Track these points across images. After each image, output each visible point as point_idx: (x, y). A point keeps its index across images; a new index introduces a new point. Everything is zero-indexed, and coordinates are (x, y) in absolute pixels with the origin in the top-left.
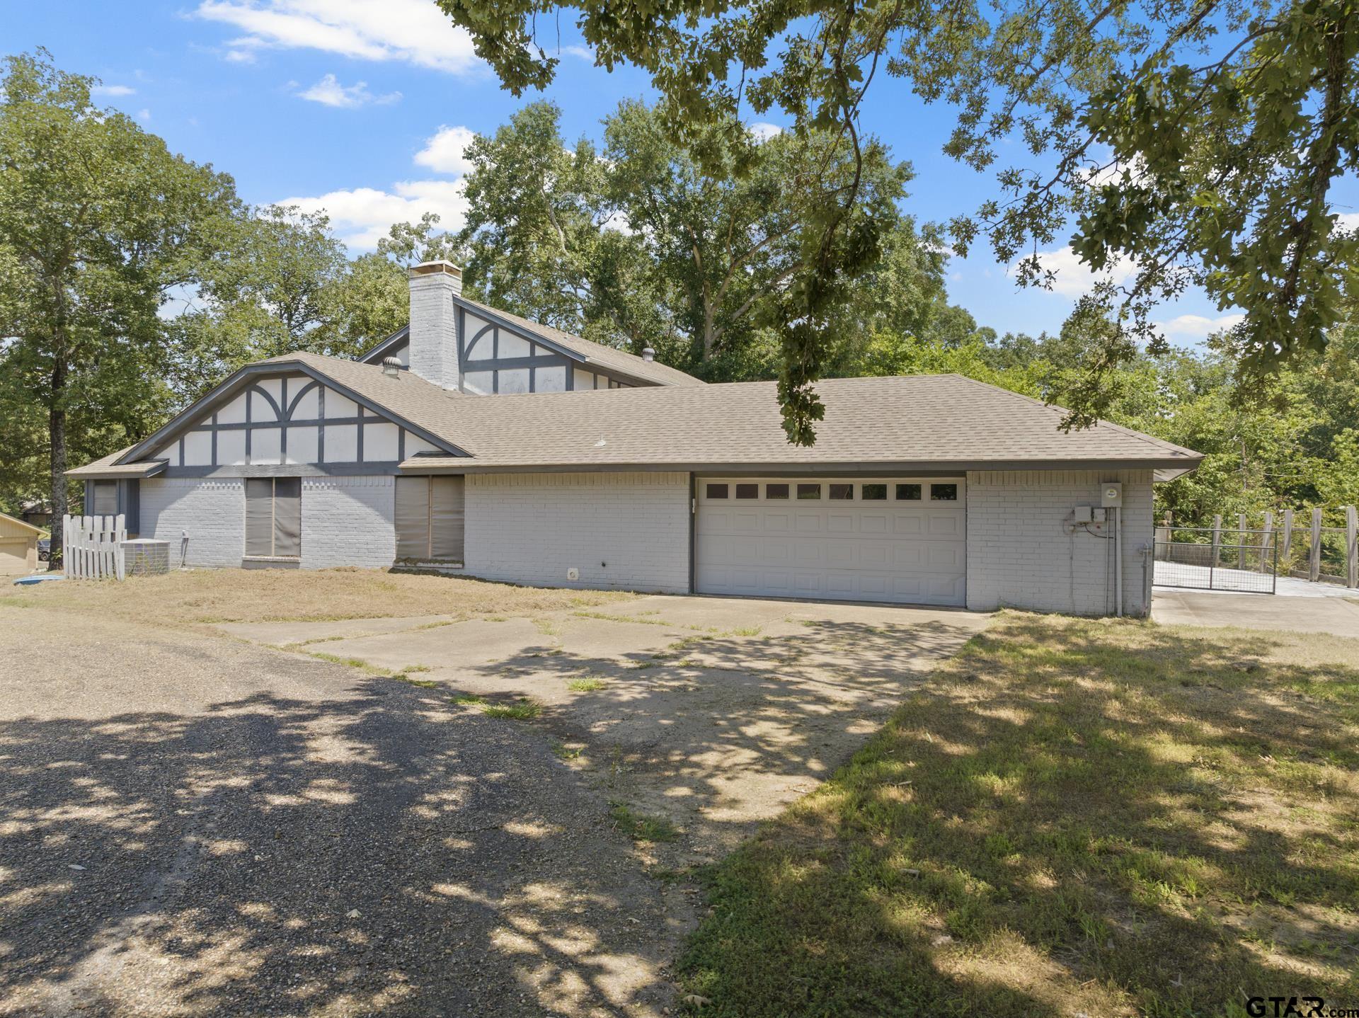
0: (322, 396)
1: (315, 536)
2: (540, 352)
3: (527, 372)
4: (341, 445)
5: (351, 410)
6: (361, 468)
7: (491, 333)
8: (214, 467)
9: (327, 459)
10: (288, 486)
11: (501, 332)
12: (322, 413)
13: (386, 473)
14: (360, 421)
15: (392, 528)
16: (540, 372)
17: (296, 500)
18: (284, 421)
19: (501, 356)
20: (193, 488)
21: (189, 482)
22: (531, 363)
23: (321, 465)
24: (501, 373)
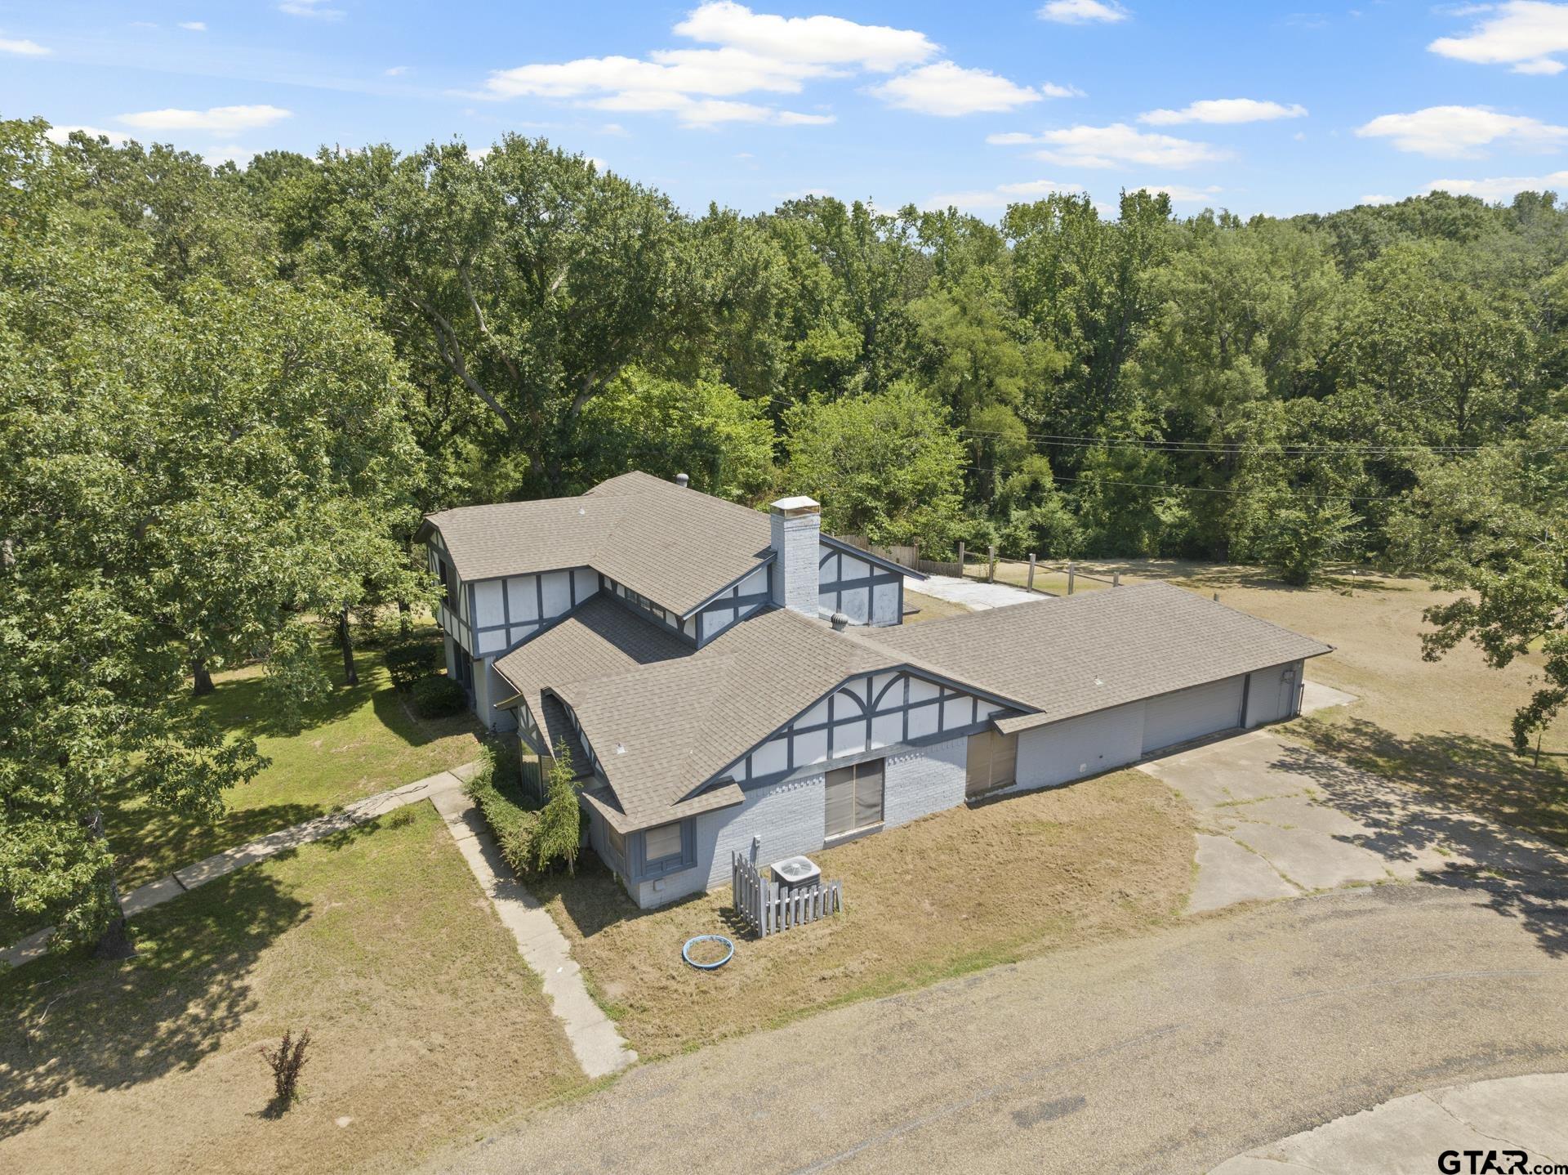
0: (907, 686)
1: (898, 801)
2: (878, 572)
3: (866, 590)
4: (924, 722)
5: (933, 692)
6: (943, 736)
7: (835, 558)
8: (791, 770)
9: (911, 736)
10: (872, 767)
11: (844, 558)
12: (906, 700)
13: (962, 735)
14: (941, 700)
15: (964, 774)
16: (877, 589)
17: (878, 776)
18: (870, 712)
19: (844, 578)
20: (764, 796)
21: (760, 791)
22: (870, 582)
23: (906, 741)
24: (844, 593)
